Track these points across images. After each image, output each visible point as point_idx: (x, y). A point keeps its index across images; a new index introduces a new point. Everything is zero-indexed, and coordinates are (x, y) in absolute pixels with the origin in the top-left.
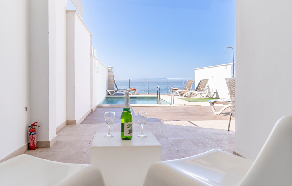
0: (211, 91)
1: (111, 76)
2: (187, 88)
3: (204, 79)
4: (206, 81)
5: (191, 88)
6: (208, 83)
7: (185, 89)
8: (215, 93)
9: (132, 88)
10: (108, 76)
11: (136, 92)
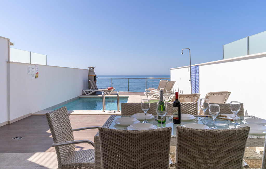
1: (91, 76)
7: (159, 89)
10: (89, 76)
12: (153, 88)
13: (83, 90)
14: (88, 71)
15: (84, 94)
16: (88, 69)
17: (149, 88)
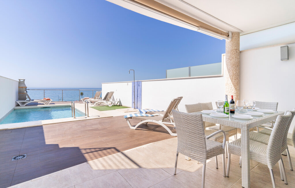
0: (115, 100)
1: (22, 87)
2: (96, 97)
3: (111, 92)
4: (112, 93)
5: (99, 97)
6: (114, 94)
7: (95, 98)
8: (118, 102)
9: (46, 99)
10: (19, 87)
11: (50, 102)
12: (89, 98)
13: (17, 102)
14: (18, 83)
15: (18, 105)
16: (18, 81)
17: (85, 98)
